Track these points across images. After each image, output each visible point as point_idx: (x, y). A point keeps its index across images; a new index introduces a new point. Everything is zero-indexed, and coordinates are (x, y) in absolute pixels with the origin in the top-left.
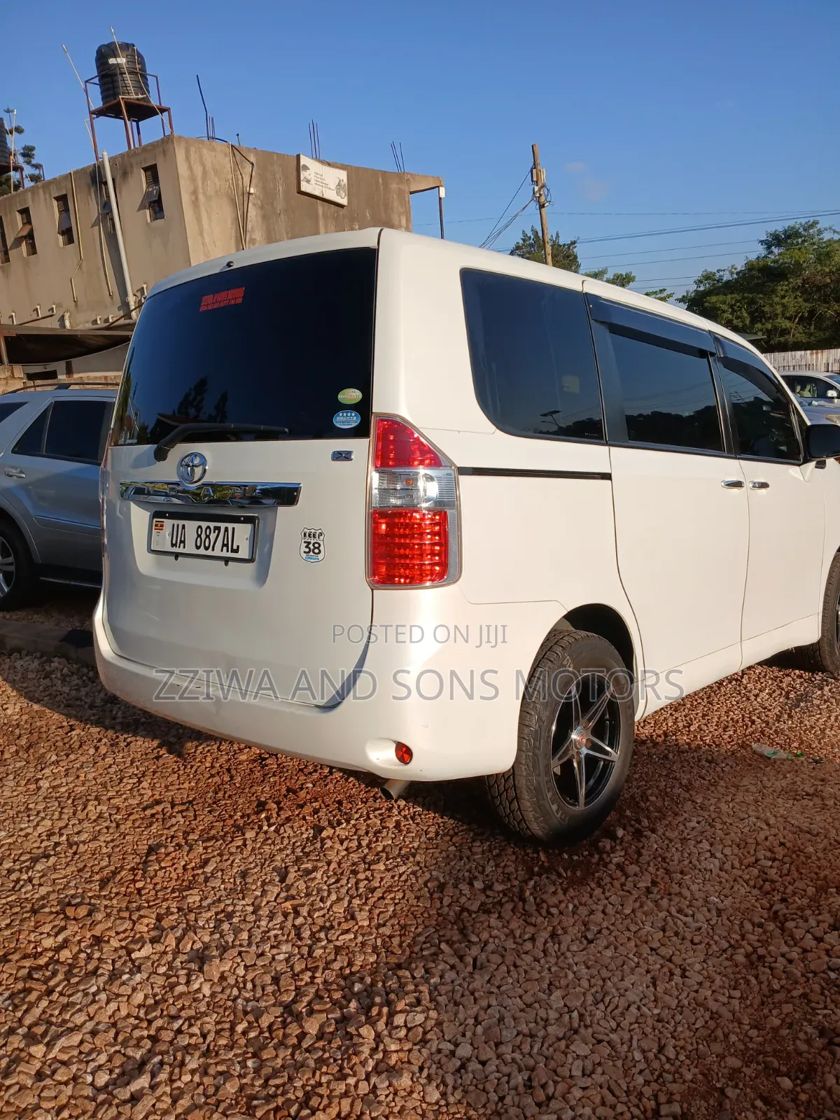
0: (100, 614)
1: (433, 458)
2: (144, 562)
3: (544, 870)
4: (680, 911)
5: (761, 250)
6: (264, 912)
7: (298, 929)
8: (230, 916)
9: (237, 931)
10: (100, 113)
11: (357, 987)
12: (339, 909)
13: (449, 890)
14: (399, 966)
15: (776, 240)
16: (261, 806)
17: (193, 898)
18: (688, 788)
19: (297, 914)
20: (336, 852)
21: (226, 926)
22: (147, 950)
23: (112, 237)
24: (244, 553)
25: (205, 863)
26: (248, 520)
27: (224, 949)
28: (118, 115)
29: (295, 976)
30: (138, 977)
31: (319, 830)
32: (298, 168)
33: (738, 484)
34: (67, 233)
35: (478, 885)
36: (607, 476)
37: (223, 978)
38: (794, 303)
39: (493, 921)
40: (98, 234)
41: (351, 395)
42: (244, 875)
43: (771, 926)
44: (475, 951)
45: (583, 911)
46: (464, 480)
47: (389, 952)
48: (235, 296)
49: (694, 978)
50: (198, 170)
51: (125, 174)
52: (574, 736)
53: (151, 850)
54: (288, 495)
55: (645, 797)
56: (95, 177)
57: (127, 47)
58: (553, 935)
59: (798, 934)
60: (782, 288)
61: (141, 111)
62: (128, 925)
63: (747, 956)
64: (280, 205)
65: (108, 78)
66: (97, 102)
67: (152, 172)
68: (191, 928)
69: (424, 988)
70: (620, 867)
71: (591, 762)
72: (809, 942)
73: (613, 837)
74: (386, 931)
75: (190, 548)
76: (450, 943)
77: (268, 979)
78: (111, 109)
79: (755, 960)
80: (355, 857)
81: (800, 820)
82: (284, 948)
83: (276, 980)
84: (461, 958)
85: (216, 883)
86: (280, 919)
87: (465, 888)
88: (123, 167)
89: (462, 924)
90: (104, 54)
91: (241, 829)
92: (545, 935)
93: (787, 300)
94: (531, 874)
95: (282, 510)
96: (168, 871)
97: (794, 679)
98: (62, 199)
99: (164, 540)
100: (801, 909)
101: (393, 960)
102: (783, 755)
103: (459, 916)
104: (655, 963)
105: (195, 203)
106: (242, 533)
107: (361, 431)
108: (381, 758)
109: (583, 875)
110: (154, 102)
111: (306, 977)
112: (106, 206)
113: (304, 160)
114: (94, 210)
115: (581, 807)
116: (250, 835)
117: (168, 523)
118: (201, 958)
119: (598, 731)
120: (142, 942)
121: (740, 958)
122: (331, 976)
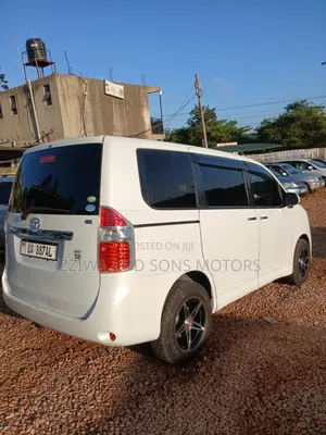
0: (4, 276)
1: (123, 222)
2: (19, 258)
3: (174, 376)
4: (223, 393)
5: (285, 111)
6: (61, 397)
7: (73, 404)
8: (47, 399)
9: (49, 405)
10: (27, 64)
11: (92, 429)
12: (90, 395)
13: (135, 385)
14: (110, 419)
15: (290, 107)
16: (67, 350)
17: (34, 392)
18: (235, 338)
19: (74, 398)
20: (93, 370)
21: (45, 404)
22: (12, 415)
23: (32, 112)
24: (54, 257)
25: (41, 376)
26: (55, 244)
27: (42, 414)
28: (35, 65)
29: (69, 425)
30: (6, 428)
31: (88, 360)
32: (105, 85)
33: (254, 219)
34: (15, 110)
35: (146, 383)
36: (198, 222)
37: (40, 426)
38: (298, 131)
39: (150, 400)
40: (26, 110)
41: (92, 199)
42: (56, 380)
43: (256, 398)
44: (140, 412)
45: (185, 393)
46: (135, 229)
47: (107, 413)
48: (52, 158)
49: (223, 422)
50: (65, 86)
51: (37, 88)
52: (186, 322)
53: (21, 370)
54: (69, 236)
55: (218, 342)
56: (25, 89)
57: (38, 40)
58: (172, 405)
59: (266, 401)
60: (293, 126)
61: (43, 64)
62: (6, 404)
63: (246, 411)
64: (97, 99)
65: (31, 52)
66: (26, 61)
67: (47, 87)
68: (31, 405)
69: (118, 430)
70: (203, 374)
71: (193, 332)
72: (270, 405)
73: (203, 360)
74: (107, 404)
75: (34, 254)
76: (131, 409)
77: (58, 426)
78: (31, 63)
79: (248, 413)
80: (100, 372)
81: (275, 352)
82: (67, 412)
83: (61, 426)
84: (134, 415)
85: (44, 385)
86: (66, 400)
87: (141, 385)
88: (36, 85)
89: (137, 400)
90: (29, 43)
91: (58, 360)
92: (169, 404)
93: (295, 130)
94: (168, 378)
95: (66, 242)
96: (26, 380)
97: (284, 288)
98: (13, 97)
99: (25, 250)
100: (269, 391)
101: (108, 417)
102: (275, 321)
103: (137, 397)
104: (209, 415)
105: (64, 99)
106: (53, 249)
107: (95, 213)
108: (104, 338)
109: (189, 378)
110: (49, 60)
111: (73, 425)
112: (30, 100)
113: (107, 82)
114: (25, 101)
115: (189, 350)
116: (60, 363)
117: (27, 243)
118: (32, 418)
119: (196, 319)
120: (10, 411)
121: (242, 412)
122: (82, 424)
